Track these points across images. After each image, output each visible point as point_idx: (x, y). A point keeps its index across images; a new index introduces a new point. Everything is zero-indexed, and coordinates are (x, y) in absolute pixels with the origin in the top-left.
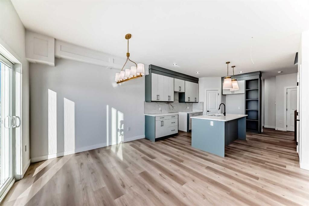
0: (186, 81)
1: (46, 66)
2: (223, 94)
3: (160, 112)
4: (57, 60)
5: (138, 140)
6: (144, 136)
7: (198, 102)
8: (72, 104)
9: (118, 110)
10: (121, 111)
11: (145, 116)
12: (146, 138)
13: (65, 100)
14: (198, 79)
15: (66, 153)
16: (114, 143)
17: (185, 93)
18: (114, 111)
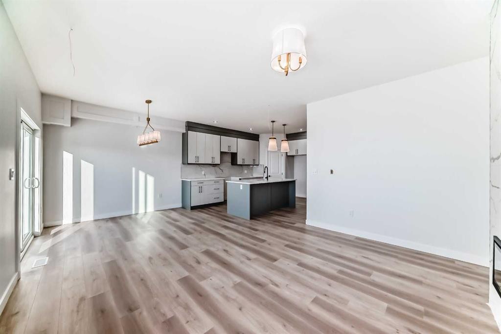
0: (238, 139)
1: (61, 127)
2: (288, 155)
3: (204, 177)
4: (74, 120)
5: (173, 209)
6: (180, 205)
7: (258, 165)
8: (91, 166)
9: (147, 173)
10: (151, 175)
11: (182, 181)
12: (183, 207)
13: (83, 162)
14: (259, 135)
15: (83, 219)
16: (141, 210)
17: (237, 153)
18: (142, 175)
